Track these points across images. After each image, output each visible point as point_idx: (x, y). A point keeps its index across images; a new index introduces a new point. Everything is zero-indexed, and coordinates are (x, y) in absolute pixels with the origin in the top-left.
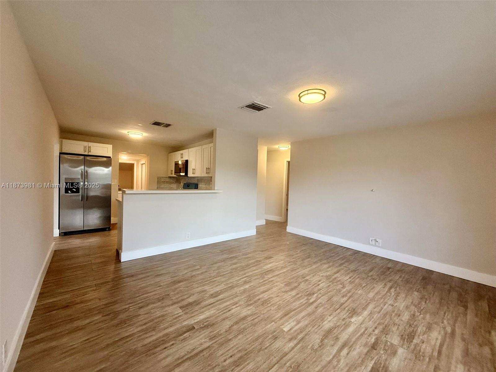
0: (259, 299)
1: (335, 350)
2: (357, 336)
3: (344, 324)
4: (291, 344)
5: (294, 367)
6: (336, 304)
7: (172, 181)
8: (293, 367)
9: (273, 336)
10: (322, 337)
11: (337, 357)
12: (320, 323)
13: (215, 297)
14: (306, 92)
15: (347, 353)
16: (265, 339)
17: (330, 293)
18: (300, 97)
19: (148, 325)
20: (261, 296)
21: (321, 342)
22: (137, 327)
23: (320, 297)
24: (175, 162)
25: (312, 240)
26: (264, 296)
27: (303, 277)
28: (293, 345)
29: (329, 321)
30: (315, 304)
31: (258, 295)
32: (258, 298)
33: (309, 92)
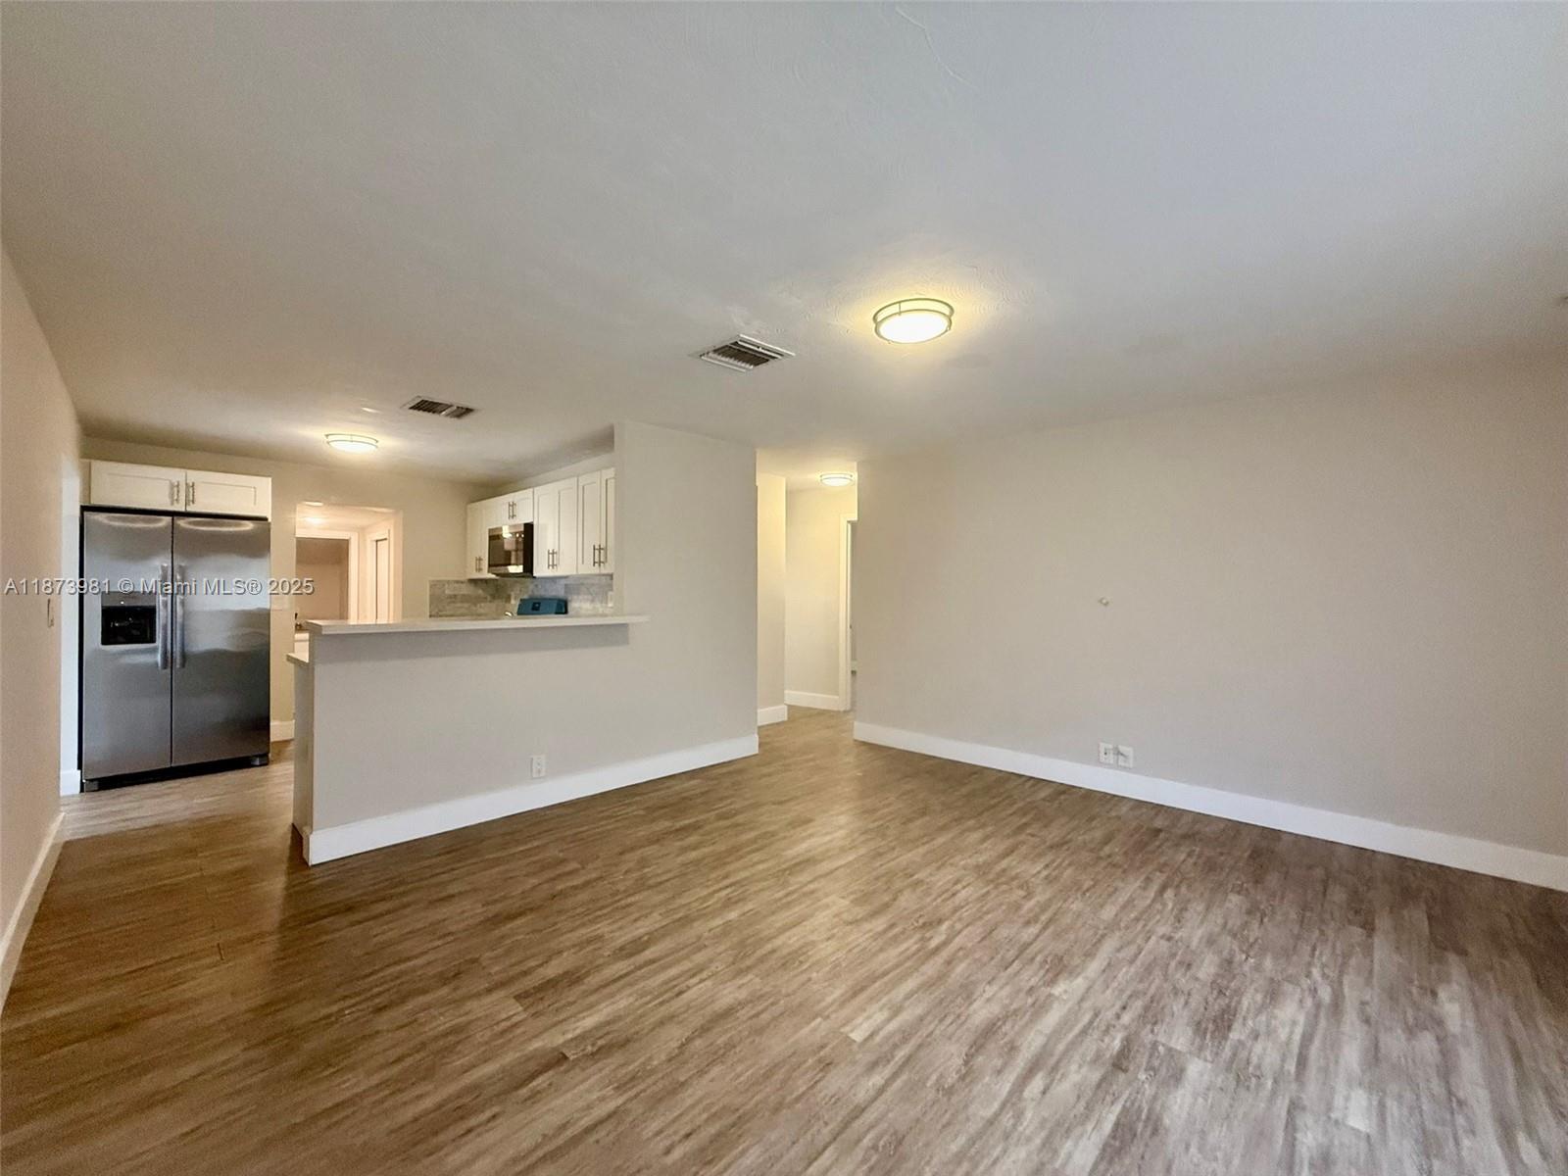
0: (774, 951)
1: (1005, 1086)
2: (1071, 1036)
3: (1033, 1004)
4: (877, 1079)
5: (884, 1147)
6: (1008, 947)
7: (480, 592)
8: (880, 1149)
9: (820, 1061)
10: (967, 1048)
11: (1013, 1104)
12: (960, 1007)
13: (631, 955)
14: (895, 309)
15: (1042, 1088)
16: (794, 1070)
17: (990, 916)
18: (878, 324)
19: (409, 1061)
20: (778, 942)
21: (966, 1063)
22: (369, 1074)
23: (959, 932)
24: (490, 530)
25: (931, 762)
26: (790, 938)
27: (906, 874)
28: (883, 1082)
29: (988, 1000)
30: (945, 954)
31: (770, 939)
32: (769, 947)
33: (905, 306)
